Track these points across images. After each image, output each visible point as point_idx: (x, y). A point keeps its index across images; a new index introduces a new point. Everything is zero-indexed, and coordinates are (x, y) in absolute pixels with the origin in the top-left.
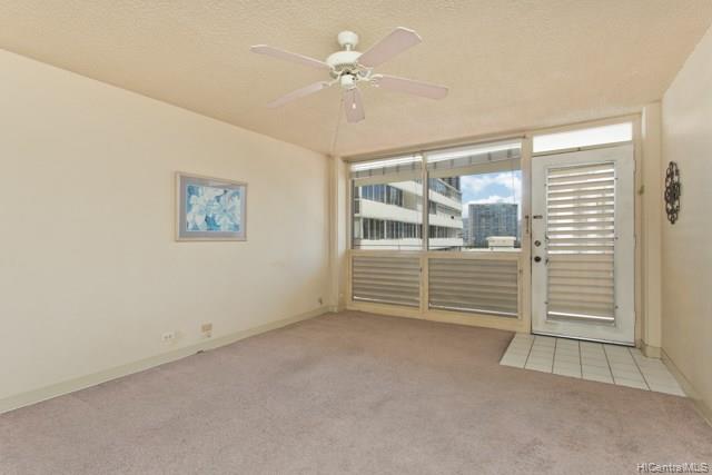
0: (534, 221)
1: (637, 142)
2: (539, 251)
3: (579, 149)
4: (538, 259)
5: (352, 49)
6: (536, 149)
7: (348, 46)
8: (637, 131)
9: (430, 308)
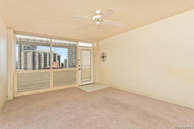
0: (79, 61)
1: (93, 47)
2: (80, 68)
3: (86, 47)
4: (80, 69)
5: (99, 15)
6: (79, 45)
7: (98, 14)
8: (93, 45)
9: (53, 87)
